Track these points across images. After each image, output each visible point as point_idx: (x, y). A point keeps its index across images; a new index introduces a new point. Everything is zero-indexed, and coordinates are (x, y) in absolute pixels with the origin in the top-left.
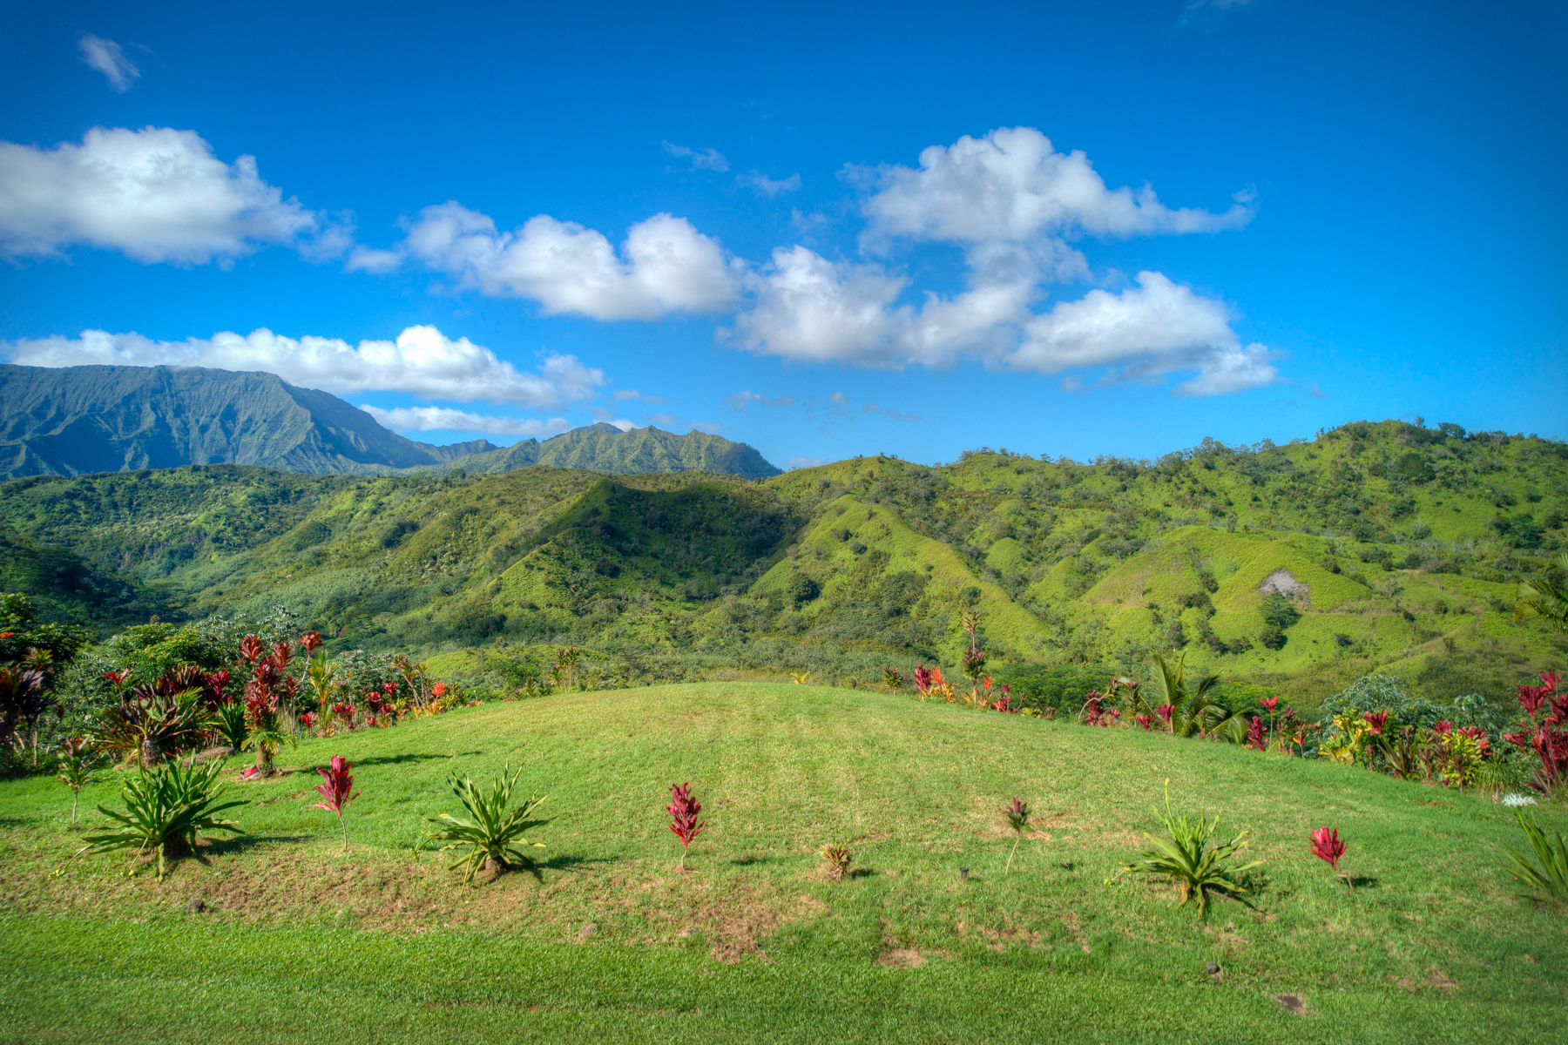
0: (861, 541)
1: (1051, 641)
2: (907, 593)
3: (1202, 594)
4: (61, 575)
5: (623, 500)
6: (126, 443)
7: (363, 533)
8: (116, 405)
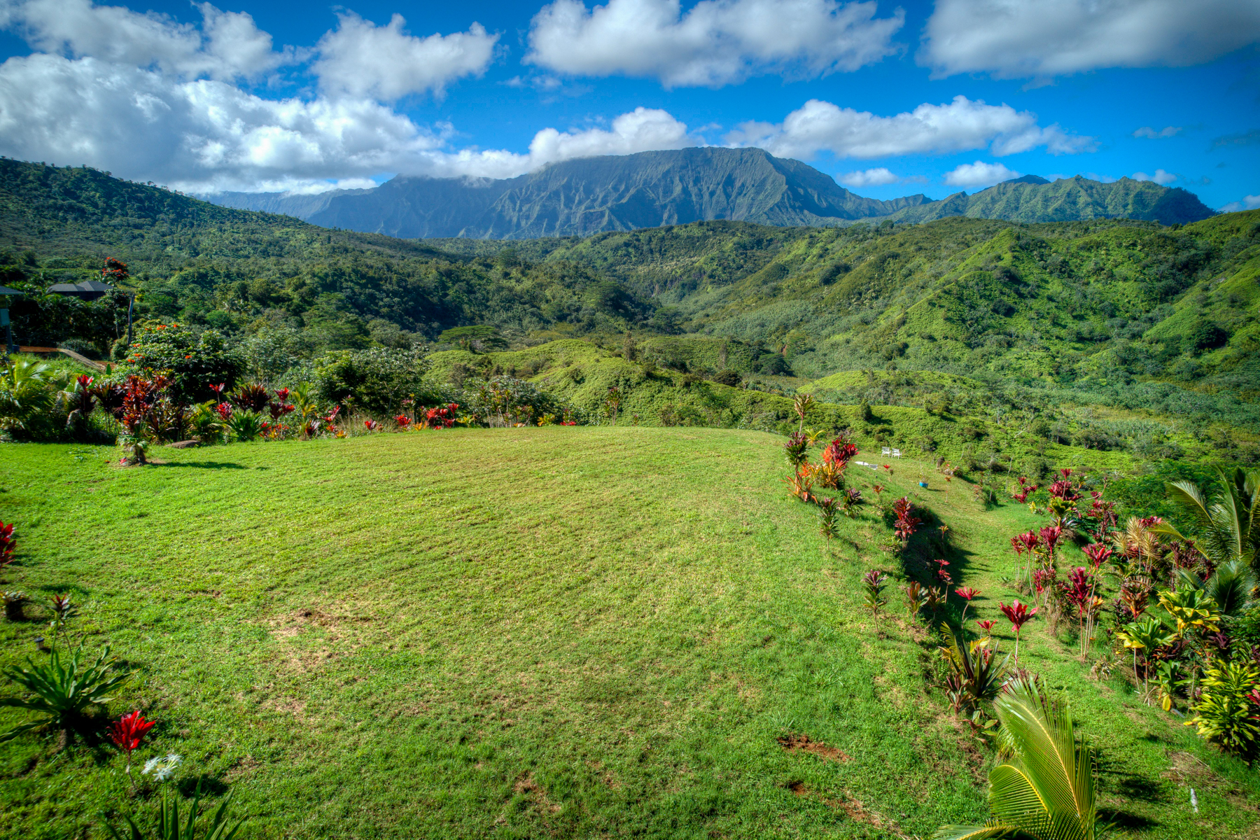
4: (611, 300)
5: (1026, 247)
6: (664, 207)
7: (809, 273)
8: (659, 180)
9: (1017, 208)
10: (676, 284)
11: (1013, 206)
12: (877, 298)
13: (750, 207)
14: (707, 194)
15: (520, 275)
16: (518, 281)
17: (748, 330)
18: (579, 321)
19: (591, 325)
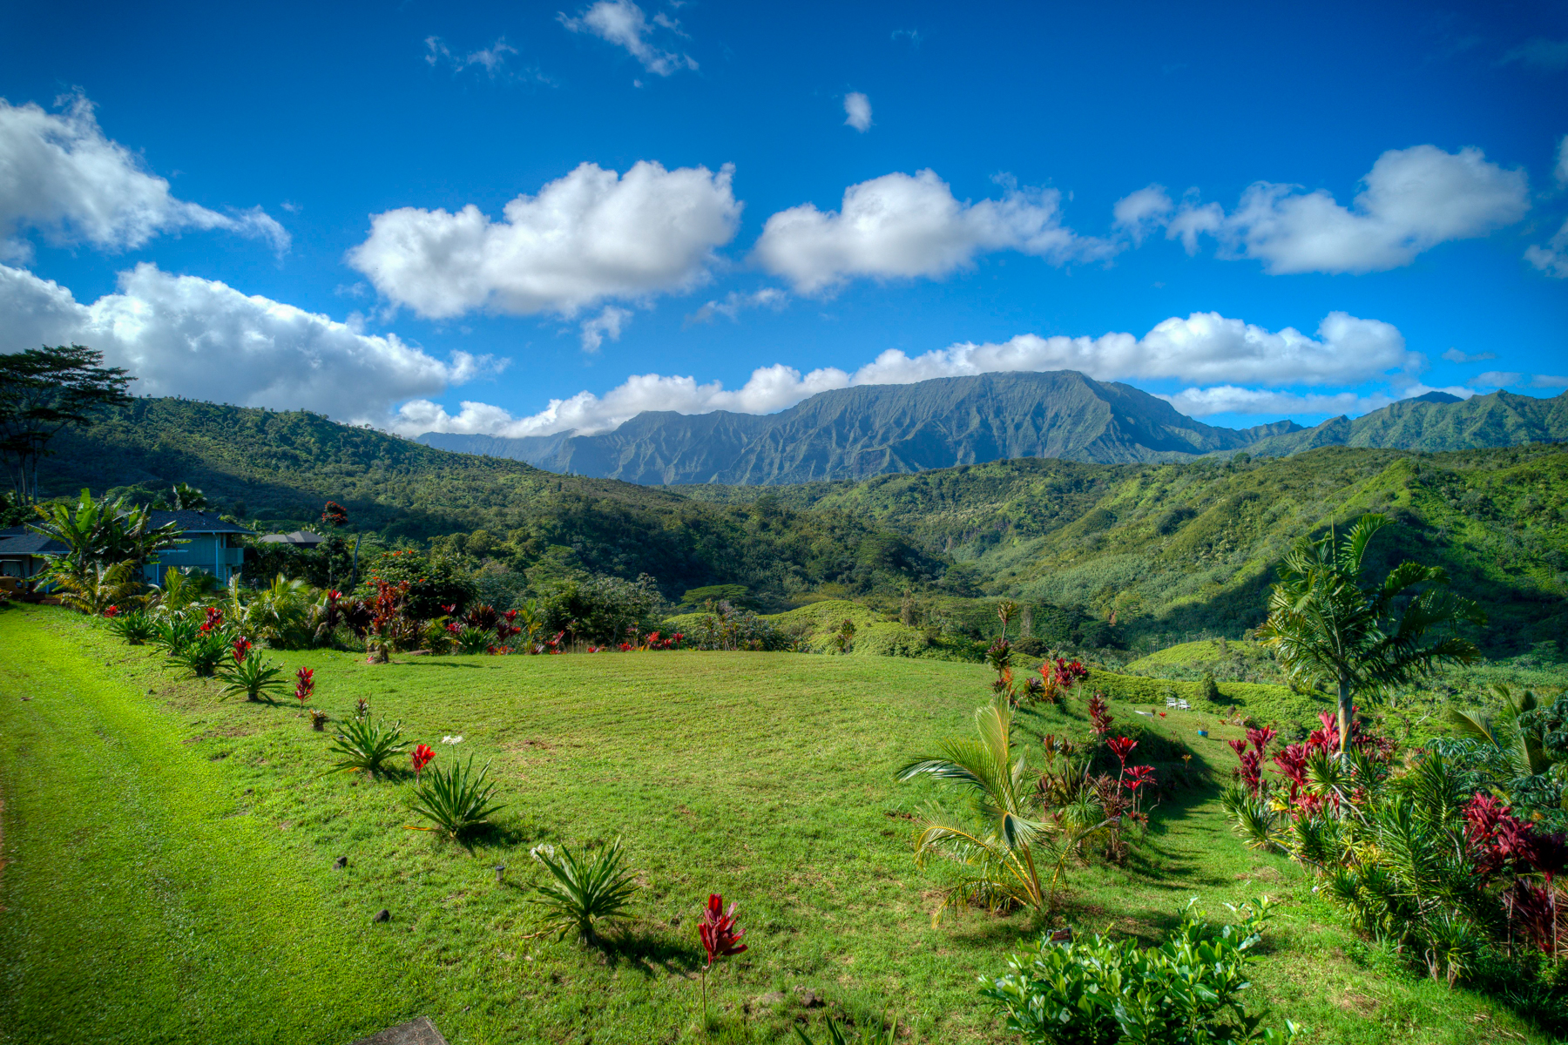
4: (892, 555)
5: (1427, 482)
6: (958, 443)
7: (1143, 520)
8: (952, 411)
9: (1419, 434)
10: (975, 536)
11: (1413, 431)
12: (1232, 550)
13: (1067, 441)
14: (1012, 427)
15: (780, 527)
16: (779, 533)
17: (1065, 591)
18: (852, 581)
19: (867, 587)
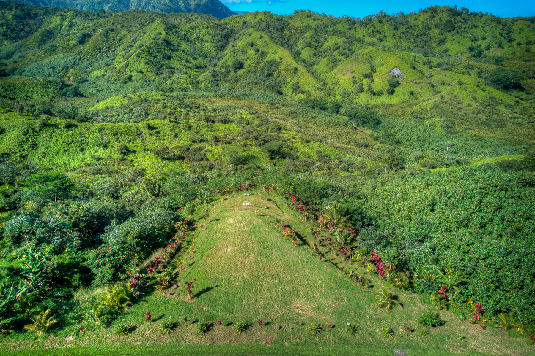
0: (257, 47)
1: (320, 88)
2: (273, 68)
3: (371, 74)
5: (170, 28)
7: (69, 38)
12: (108, 51)
